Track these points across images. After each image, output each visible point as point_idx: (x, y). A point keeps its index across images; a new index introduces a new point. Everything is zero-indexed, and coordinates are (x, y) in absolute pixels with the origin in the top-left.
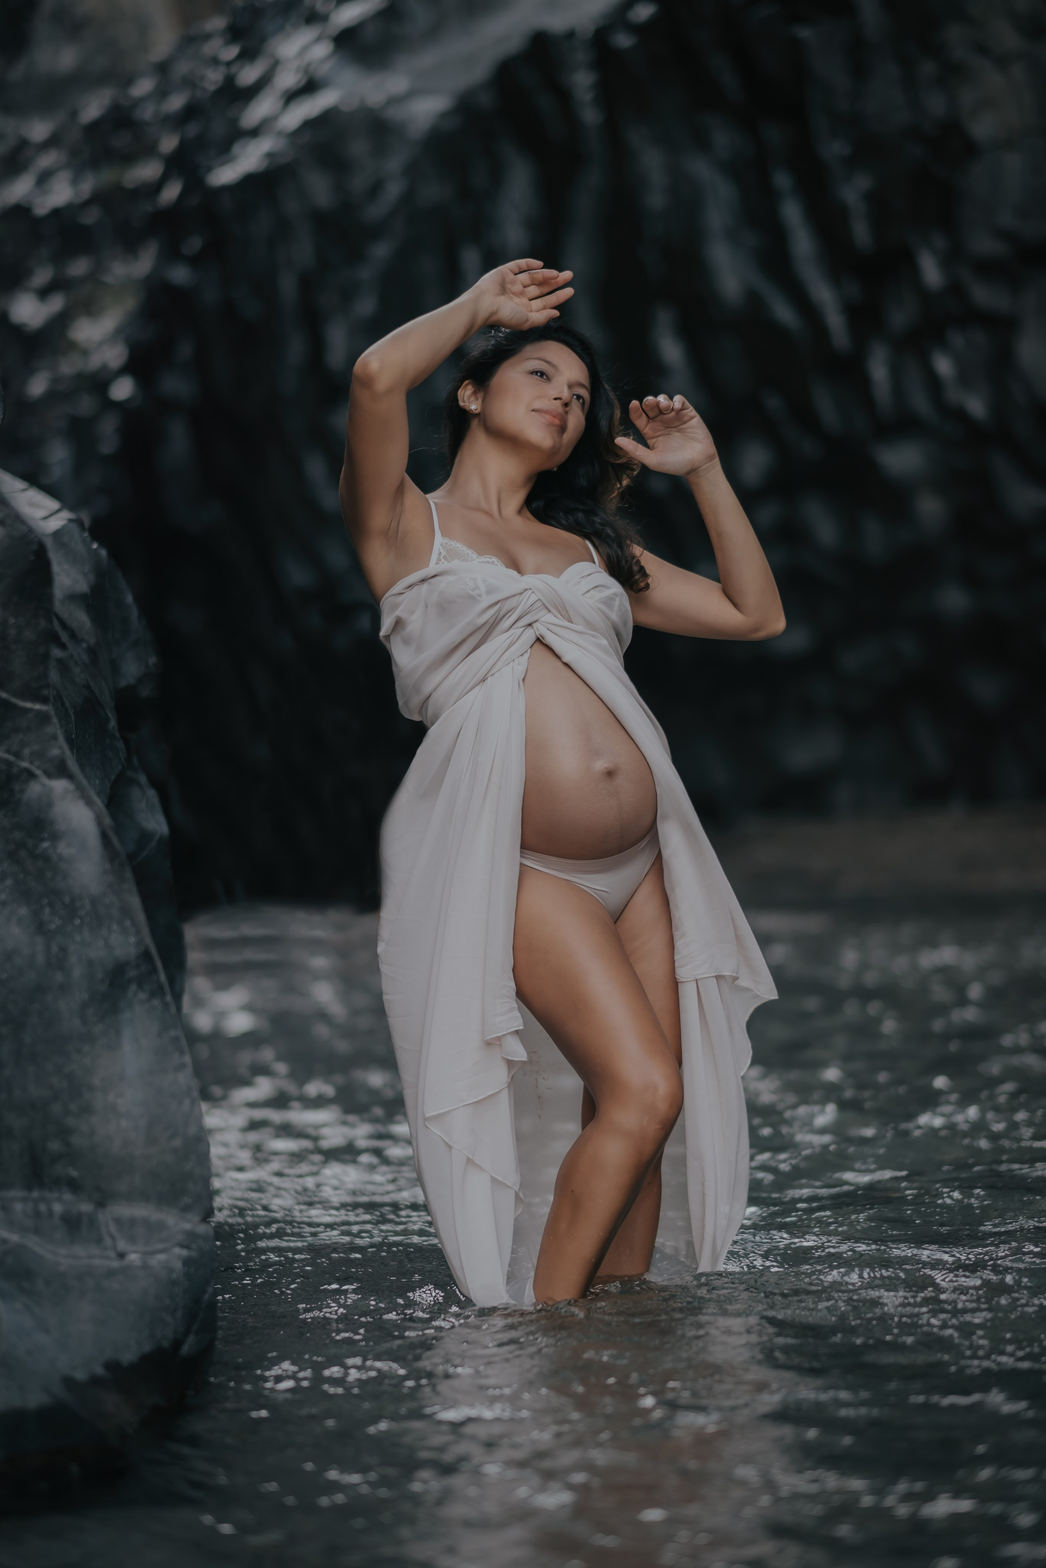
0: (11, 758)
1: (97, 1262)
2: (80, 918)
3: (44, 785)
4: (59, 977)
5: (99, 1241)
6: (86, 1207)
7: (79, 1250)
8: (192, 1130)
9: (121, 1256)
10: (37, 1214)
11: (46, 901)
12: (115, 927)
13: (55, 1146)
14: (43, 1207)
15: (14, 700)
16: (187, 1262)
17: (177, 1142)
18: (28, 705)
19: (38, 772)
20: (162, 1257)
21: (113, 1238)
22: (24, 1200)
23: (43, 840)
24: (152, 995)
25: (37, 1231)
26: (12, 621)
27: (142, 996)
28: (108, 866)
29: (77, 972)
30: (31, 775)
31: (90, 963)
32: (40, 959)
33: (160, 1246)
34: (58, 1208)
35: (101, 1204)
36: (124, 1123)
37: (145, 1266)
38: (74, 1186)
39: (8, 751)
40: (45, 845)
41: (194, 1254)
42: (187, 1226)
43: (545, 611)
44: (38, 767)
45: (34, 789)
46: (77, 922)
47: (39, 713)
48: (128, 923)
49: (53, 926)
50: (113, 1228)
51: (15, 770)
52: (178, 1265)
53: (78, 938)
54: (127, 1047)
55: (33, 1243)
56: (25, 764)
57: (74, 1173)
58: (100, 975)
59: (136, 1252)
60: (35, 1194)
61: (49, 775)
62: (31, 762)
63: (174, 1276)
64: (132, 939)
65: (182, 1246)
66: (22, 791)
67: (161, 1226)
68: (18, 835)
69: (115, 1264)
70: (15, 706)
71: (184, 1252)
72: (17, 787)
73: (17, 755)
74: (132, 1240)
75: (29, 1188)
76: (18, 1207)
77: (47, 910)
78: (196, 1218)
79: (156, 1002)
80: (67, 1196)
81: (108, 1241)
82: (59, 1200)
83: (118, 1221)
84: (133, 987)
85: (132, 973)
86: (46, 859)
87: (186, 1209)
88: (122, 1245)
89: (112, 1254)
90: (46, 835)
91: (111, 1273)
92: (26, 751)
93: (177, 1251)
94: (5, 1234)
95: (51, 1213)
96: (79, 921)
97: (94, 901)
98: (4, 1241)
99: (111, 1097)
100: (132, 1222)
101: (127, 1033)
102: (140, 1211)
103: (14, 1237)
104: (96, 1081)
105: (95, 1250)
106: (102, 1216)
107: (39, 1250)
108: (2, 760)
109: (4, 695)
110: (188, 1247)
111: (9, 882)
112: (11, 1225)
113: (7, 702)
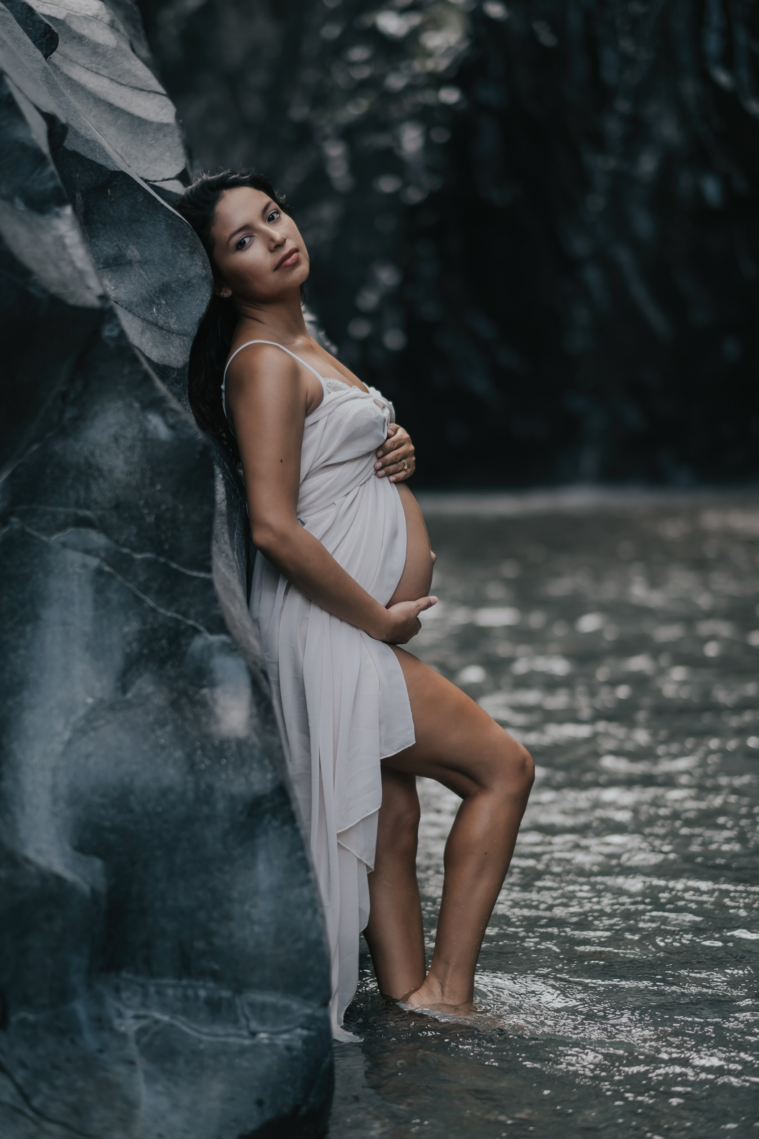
0: (180, 617)
1: (232, 1040)
2: (226, 758)
3: (206, 639)
4: (205, 810)
5: (236, 1022)
6: (226, 994)
7: (218, 1029)
8: (313, 936)
9: (253, 1034)
10: (186, 998)
11: (198, 744)
12: (255, 766)
13: (200, 945)
14: (190, 993)
15: (182, 570)
16: (306, 1041)
17: (301, 945)
18: (195, 574)
19: (201, 628)
20: (286, 1036)
21: (247, 1019)
22: (175, 986)
23: (202, 687)
24: (284, 823)
25: (185, 1012)
26: (181, 507)
27: (275, 823)
28: (255, 711)
29: (221, 806)
30: (196, 631)
31: (232, 798)
32: (190, 795)
33: (285, 1027)
34: (202, 993)
35: (238, 991)
36: (257, 929)
37: (272, 1045)
38: (215, 976)
39: (177, 612)
40: (205, 691)
41: (313, 1033)
42: (308, 1011)
44: (202, 625)
45: (198, 643)
46: (224, 761)
47: (203, 580)
48: (266, 762)
49: (203, 766)
50: (247, 1011)
51: (182, 627)
52: (299, 1044)
53: (223, 776)
54: (261, 867)
55: (182, 1024)
56: (191, 622)
57: (216, 967)
58: (240, 808)
59: (264, 1032)
60: (184, 982)
61: (211, 632)
62: (196, 621)
63: (295, 1053)
64: (269, 776)
65: (303, 1027)
66: (188, 645)
67: (287, 1010)
68: (181, 684)
69: (247, 1042)
70: (184, 575)
71: (305, 1032)
72: (183, 642)
73: (185, 614)
74: (263, 1021)
75: (180, 977)
76: (170, 992)
77: (199, 752)
78: (316, 1005)
79: (287, 828)
80: (211, 985)
81: (243, 1022)
82: (204, 987)
83: (251, 1005)
84: (268, 817)
85: (268, 805)
86: (204, 704)
87: (307, 997)
88: (254, 1025)
89: (245, 1033)
90: (205, 682)
91: (242, 1051)
92: (192, 611)
93: (299, 1031)
94: (157, 1015)
95: (197, 997)
96: (225, 760)
97: (240, 743)
98: (157, 1022)
99: (247, 908)
100: (263, 1006)
101: (262, 855)
102: (269, 998)
103: (166, 1018)
104: (235, 895)
105: (232, 1030)
106: (238, 1001)
107: (185, 1029)
108: (171, 619)
109: (174, 566)
110: (308, 1028)
111: (169, 728)
112: (164, 1007)
113: (176, 571)
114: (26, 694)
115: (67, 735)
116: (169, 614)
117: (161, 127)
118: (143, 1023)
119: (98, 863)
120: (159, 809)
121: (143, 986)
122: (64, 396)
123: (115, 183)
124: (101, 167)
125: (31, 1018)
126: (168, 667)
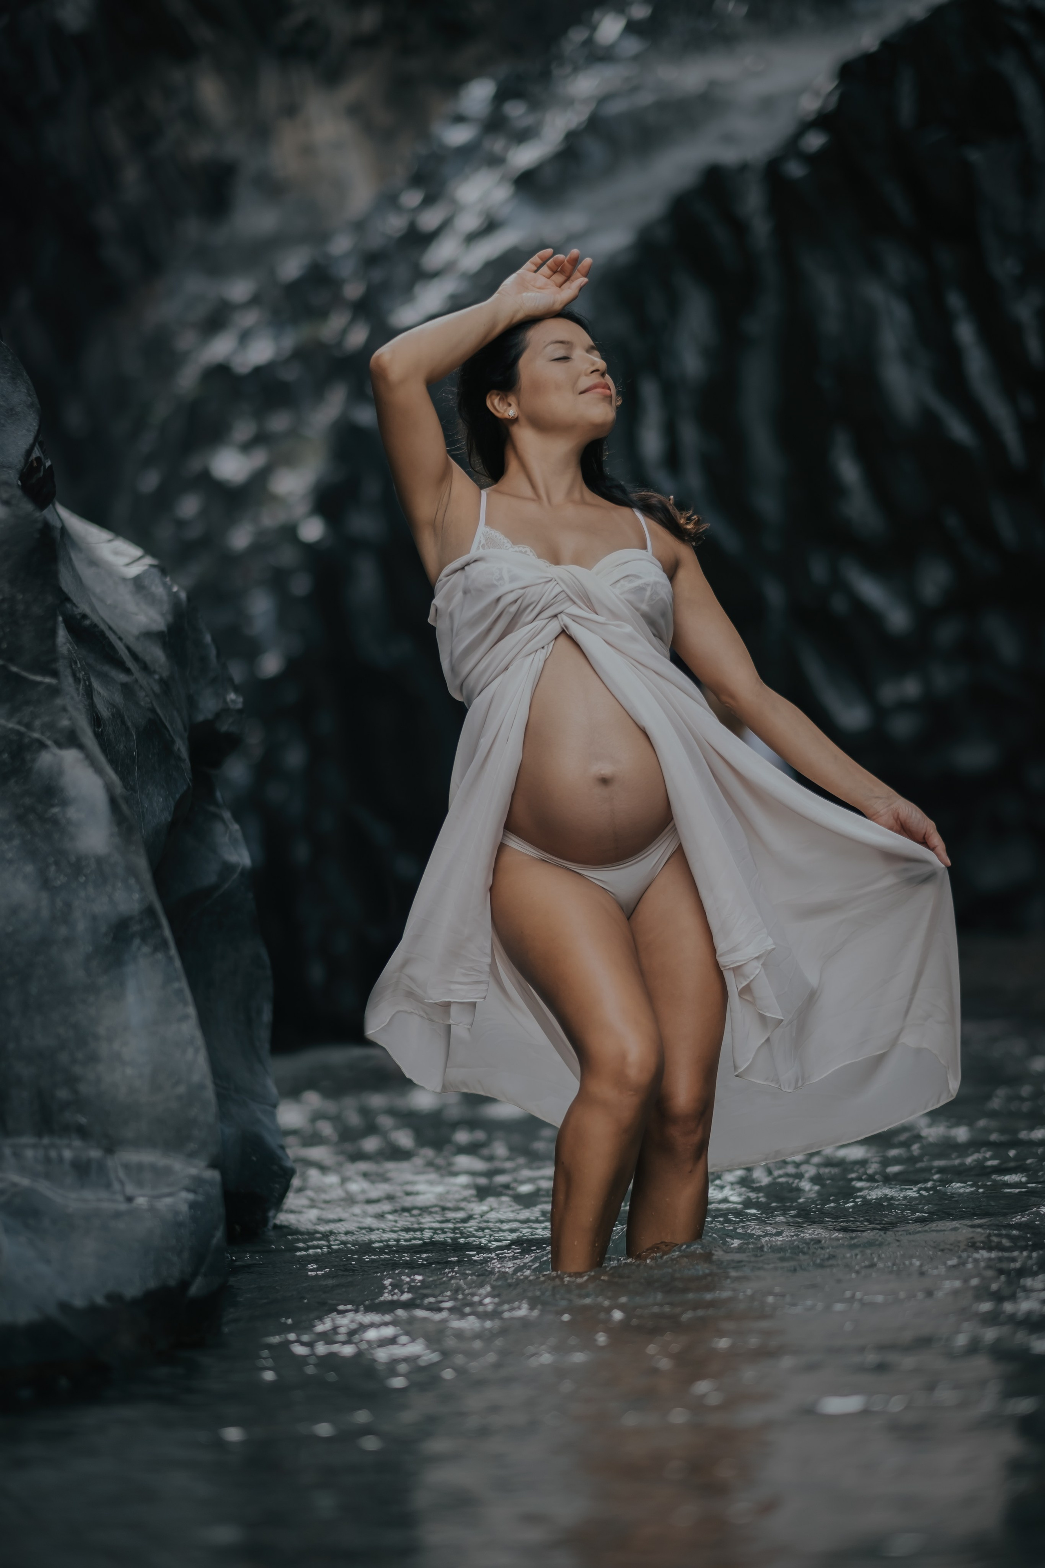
0: (22, 729)
1: (105, 1205)
2: (85, 876)
3: (55, 755)
4: (63, 931)
5: (108, 1186)
6: (95, 1154)
7: (88, 1194)
9: (130, 1199)
10: (48, 1160)
11: (51, 860)
12: (120, 884)
13: (63, 1094)
14: (53, 1154)
15: (24, 674)
16: (193, 1205)
17: (181, 1089)
18: (38, 678)
19: (49, 743)
20: (168, 1200)
21: (122, 1183)
22: (34, 1146)
23: (53, 806)
24: (156, 949)
25: (47, 1176)
26: (20, 597)
27: (146, 949)
28: (116, 830)
29: (81, 926)
30: (43, 746)
31: (94, 918)
32: (45, 913)
33: (166, 1190)
34: (68, 1154)
35: (110, 1150)
36: (129, 1071)
37: (152, 1209)
38: (82, 1132)
39: (19, 723)
40: (55, 810)
41: (200, 1198)
42: (193, 1171)
43: (569, 603)
44: (49, 738)
45: (45, 759)
46: (82, 879)
47: (49, 686)
48: (132, 881)
49: (58, 883)
50: (121, 1174)
51: (26, 740)
52: (184, 1208)
53: (82, 894)
54: (131, 998)
55: (43, 1187)
56: (36, 735)
57: (83, 1120)
58: (103, 929)
59: (143, 1196)
60: (46, 1141)
61: (60, 745)
62: (42, 733)
63: (181, 1218)
64: (136, 896)
65: (188, 1190)
66: (34, 760)
67: (167, 1171)
68: (28, 801)
69: (123, 1207)
70: (25, 680)
71: (191, 1196)
72: (28, 757)
73: (29, 726)
74: (140, 1184)
75: (40, 1135)
76: (29, 1153)
77: (53, 868)
78: (202, 1164)
79: (160, 956)
80: (77, 1143)
81: (117, 1186)
82: (69, 1146)
83: (127, 1167)
84: (137, 942)
85: (136, 928)
86: (55, 822)
87: (192, 1155)
88: (130, 1189)
89: (120, 1198)
90: (56, 801)
91: (117, 1215)
92: (37, 723)
93: (184, 1195)
94: (16, 1178)
95: (61, 1159)
96: (84, 878)
97: (100, 861)
98: (15, 1185)
99: (116, 1046)
100: (140, 1167)
101: (131, 985)
102: (147, 1157)
103: (25, 1182)
104: (102, 1030)
105: (103, 1194)
106: (110, 1162)
107: (49, 1194)
108: (12, 730)
109: (14, 669)
110: (194, 1191)
111: (16, 842)
112: (23, 1170)
113: (17, 676)
116: (11, 725)
120: (10, 929)
126: (12, 782)
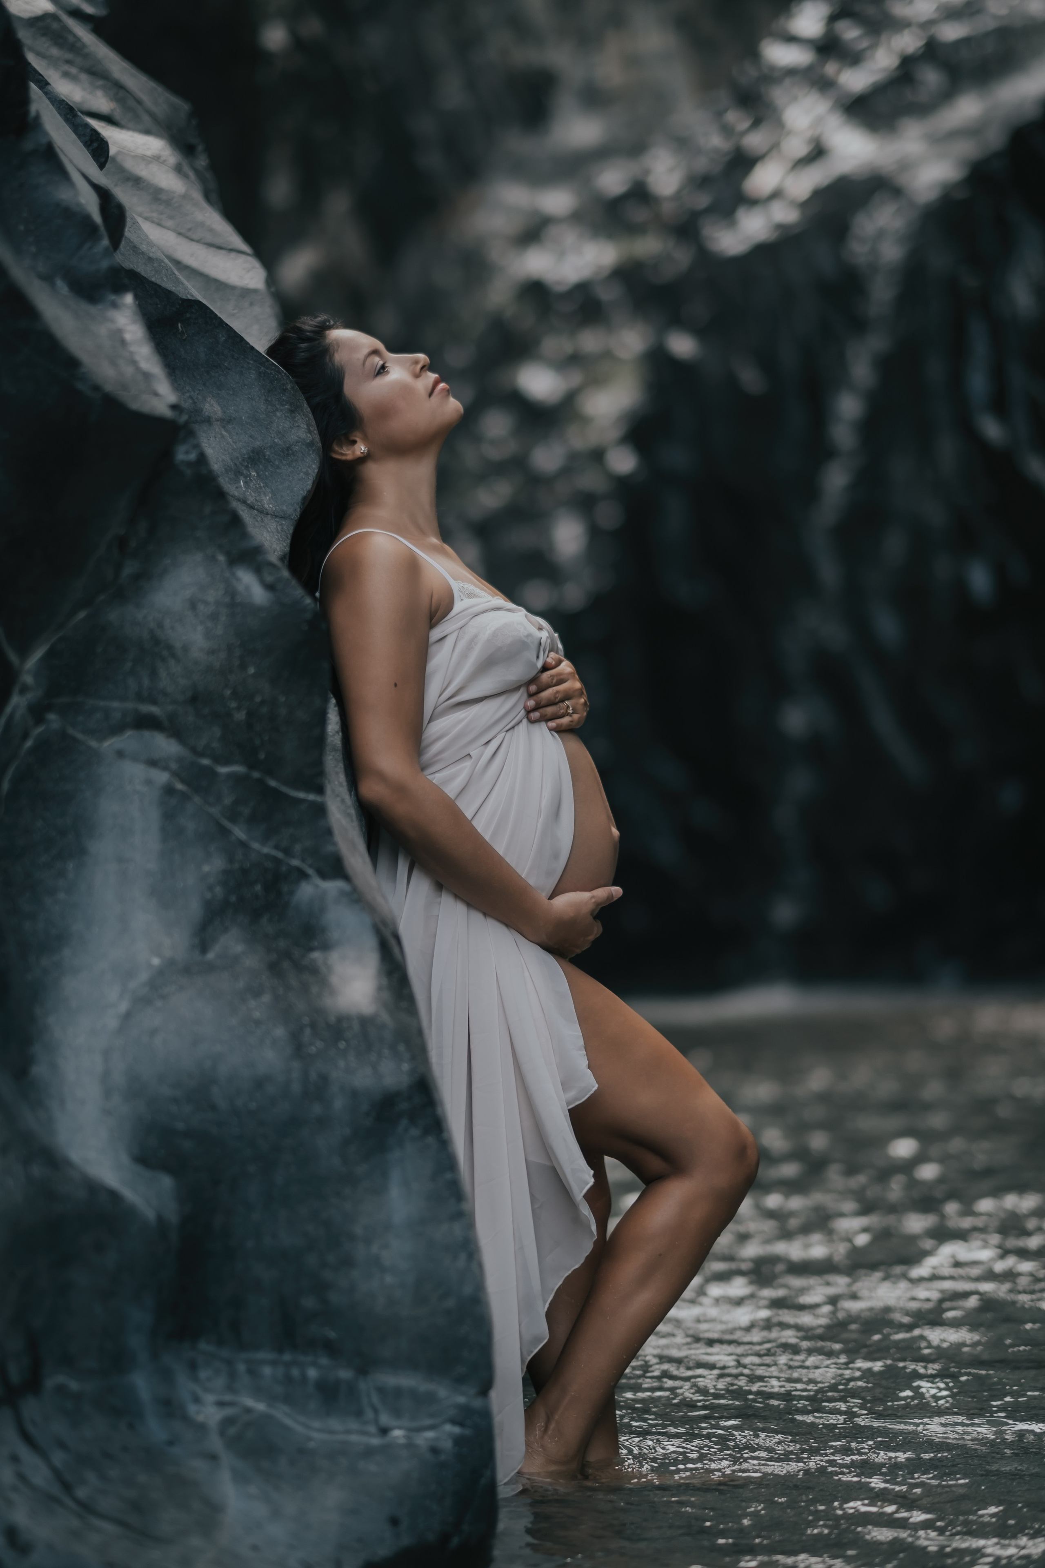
0: (280, 855)
1: (354, 1438)
2: (345, 1041)
3: (317, 886)
4: (317, 1109)
5: (359, 1414)
6: (345, 1374)
7: (335, 1424)
8: (468, 1290)
9: (384, 1431)
10: (289, 1380)
11: (306, 1020)
12: (386, 1052)
13: (309, 1303)
14: (295, 1372)
15: (284, 789)
16: (458, 1441)
17: (450, 1303)
18: (301, 795)
19: (310, 871)
20: (430, 1434)
21: (376, 1411)
22: (274, 1363)
23: (312, 949)
24: (426, 1132)
25: (288, 1399)
26: (282, 699)
27: (415, 1132)
28: (385, 982)
29: (339, 1104)
30: (303, 875)
31: (354, 1094)
32: (296, 1088)
33: (428, 1422)
34: (312, 1373)
35: (363, 1371)
36: (389, 1279)
37: (410, 1446)
38: (331, 1348)
39: (277, 847)
40: (316, 955)
41: (467, 1432)
42: (461, 1399)
44: (311, 866)
45: (306, 891)
46: (342, 1045)
47: (313, 804)
48: (402, 1048)
49: (313, 1050)
50: (375, 1399)
51: (284, 869)
52: (448, 1445)
53: (342, 1064)
54: (395, 1192)
55: (282, 1414)
56: (295, 862)
57: (332, 1335)
58: (365, 1107)
59: (400, 1428)
60: (287, 1357)
61: (324, 876)
62: (303, 860)
63: (443, 1457)
64: (406, 1067)
65: (454, 1422)
66: (292, 893)
67: (431, 1398)
68: (282, 944)
69: (375, 1441)
70: (286, 796)
71: (457, 1430)
72: (285, 888)
73: (287, 851)
74: (397, 1413)
75: (280, 1350)
76: (267, 1371)
77: (308, 1031)
78: (472, 1391)
79: (430, 1140)
80: (324, 1361)
81: (369, 1414)
82: (314, 1364)
83: (382, 1391)
84: (404, 1122)
85: (404, 1106)
86: (314, 970)
87: (460, 1380)
88: (385, 1419)
89: (372, 1429)
90: (316, 944)
91: (369, 1452)
92: (298, 848)
93: (448, 1428)
94: (250, 1402)
95: (304, 1379)
96: (344, 1043)
97: (365, 1022)
98: (248, 1410)
99: (375, 1249)
100: (398, 1393)
101: (395, 1176)
102: (406, 1381)
103: (261, 1407)
104: (358, 1230)
105: (353, 1425)
106: (362, 1385)
107: (288, 1422)
108: (267, 856)
109: (273, 783)
110: (461, 1424)
111: (266, 998)
112: (258, 1392)
113: (275, 791)
114: (66, 952)
115: (124, 1007)
116: (266, 850)
117: (246, 293)
118: (228, 1411)
119: (167, 1182)
120: (253, 1105)
121: (229, 1363)
122: (122, 543)
123: (188, 315)
124: (168, 293)
125: (74, 1385)
126: (264, 920)
